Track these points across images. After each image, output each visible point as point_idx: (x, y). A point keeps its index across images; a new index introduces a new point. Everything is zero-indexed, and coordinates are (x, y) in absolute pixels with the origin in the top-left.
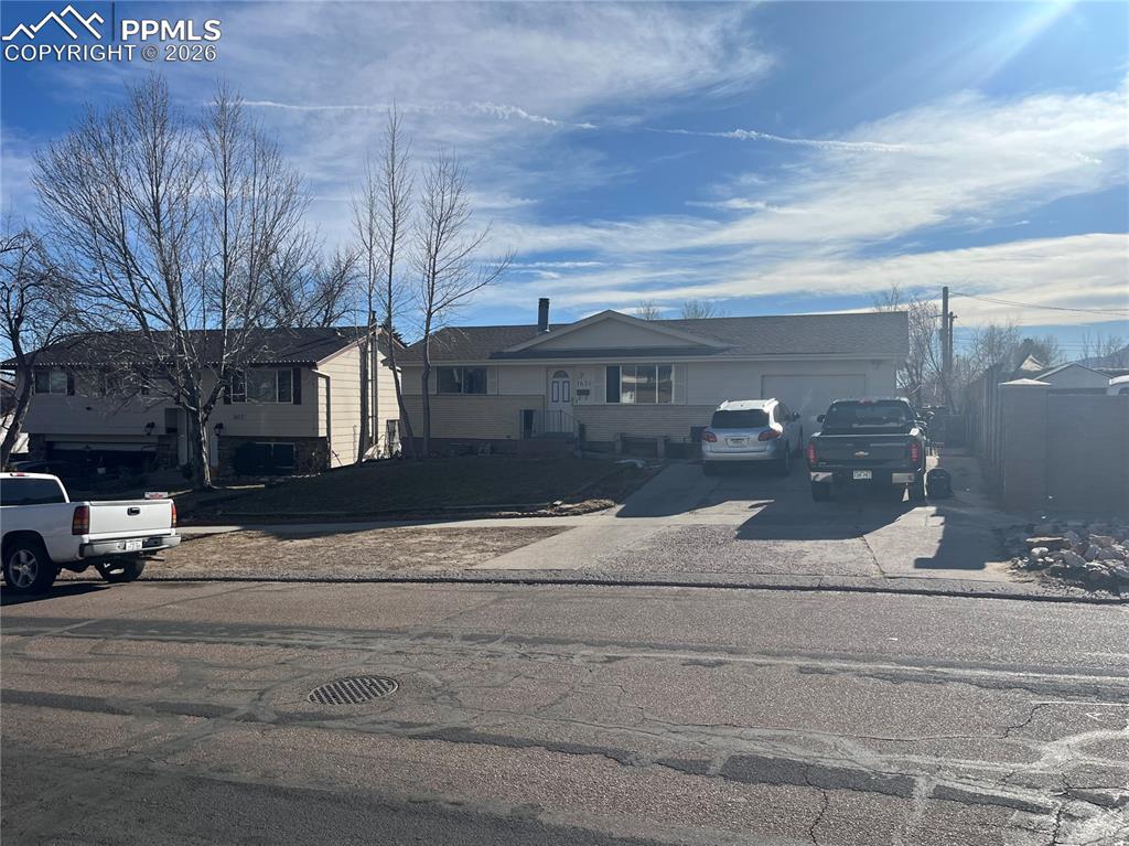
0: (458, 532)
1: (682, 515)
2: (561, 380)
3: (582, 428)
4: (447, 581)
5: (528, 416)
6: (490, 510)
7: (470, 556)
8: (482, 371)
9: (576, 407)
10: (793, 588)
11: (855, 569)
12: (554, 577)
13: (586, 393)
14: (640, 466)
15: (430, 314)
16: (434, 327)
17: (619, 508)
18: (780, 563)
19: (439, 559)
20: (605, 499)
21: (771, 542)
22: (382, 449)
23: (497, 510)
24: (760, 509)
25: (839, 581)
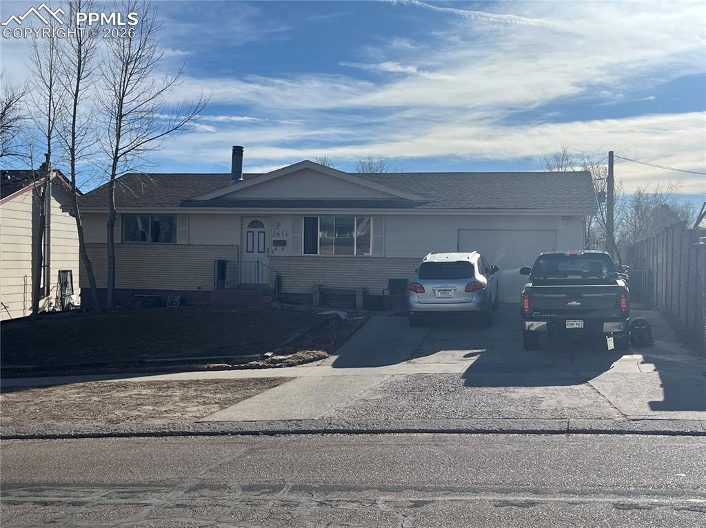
0: (169, 385)
1: (399, 365)
2: (256, 230)
3: (279, 280)
4: (178, 434)
5: (222, 266)
6: (197, 362)
7: (194, 410)
8: (171, 219)
9: (273, 258)
10: (542, 432)
11: (597, 413)
12: (294, 428)
13: (283, 243)
14: (343, 317)
15: (116, 159)
16: (119, 173)
17: (333, 358)
18: (520, 408)
19: (161, 412)
20: (318, 350)
21: (502, 389)
22: (53, 301)
23: (205, 362)
24: (475, 358)
25: (586, 425)
